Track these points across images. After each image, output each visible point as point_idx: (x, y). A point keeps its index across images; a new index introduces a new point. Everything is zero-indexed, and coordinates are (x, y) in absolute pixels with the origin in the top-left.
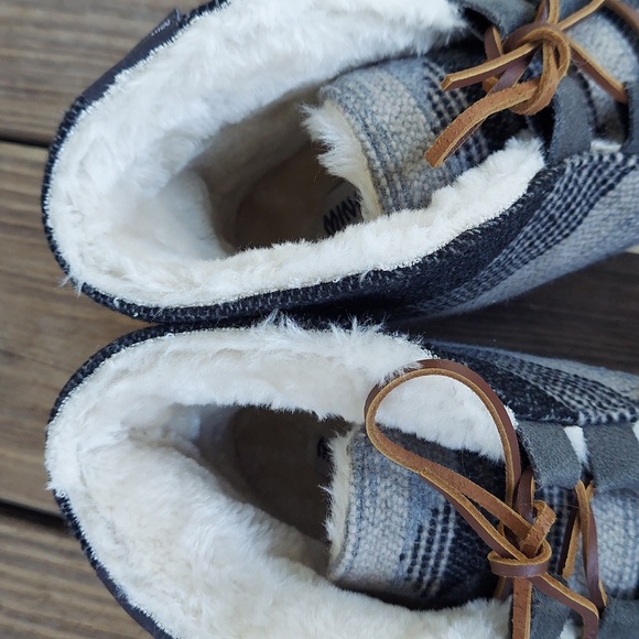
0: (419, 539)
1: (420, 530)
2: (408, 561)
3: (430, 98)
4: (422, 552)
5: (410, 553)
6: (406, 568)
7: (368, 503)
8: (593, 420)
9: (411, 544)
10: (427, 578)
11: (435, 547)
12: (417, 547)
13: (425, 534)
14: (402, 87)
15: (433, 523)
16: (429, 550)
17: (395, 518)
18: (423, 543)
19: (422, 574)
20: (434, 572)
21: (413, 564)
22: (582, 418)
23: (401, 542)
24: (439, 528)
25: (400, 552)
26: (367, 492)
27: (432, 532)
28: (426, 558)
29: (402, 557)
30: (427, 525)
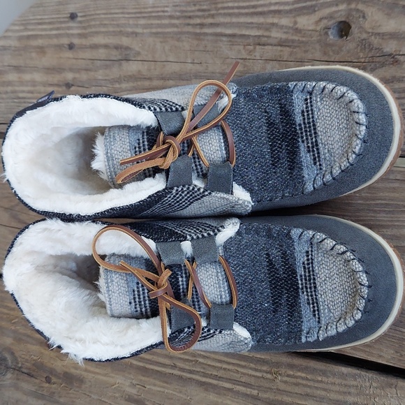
0: (134, 295)
1: (134, 291)
2: (133, 304)
3: (135, 148)
4: (137, 300)
5: (133, 301)
6: (134, 307)
7: (110, 285)
8: (195, 237)
9: (132, 297)
10: (143, 310)
11: (142, 297)
12: (134, 298)
13: (136, 292)
14: (128, 141)
15: (138, 288)
16: (139, 298)
17: (122, 288)
18: (137, 296)
19: (141, 309)
20: (145, 307)
21: (136, 305)
22: (188, 237)
23: (128, 297)
24: (141, 289)
25: (128, 301)
26: (109, 281)
27: (138, 291)
28: (140, 302)
29: (130, 303)
30: (136, 289)
